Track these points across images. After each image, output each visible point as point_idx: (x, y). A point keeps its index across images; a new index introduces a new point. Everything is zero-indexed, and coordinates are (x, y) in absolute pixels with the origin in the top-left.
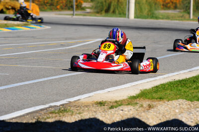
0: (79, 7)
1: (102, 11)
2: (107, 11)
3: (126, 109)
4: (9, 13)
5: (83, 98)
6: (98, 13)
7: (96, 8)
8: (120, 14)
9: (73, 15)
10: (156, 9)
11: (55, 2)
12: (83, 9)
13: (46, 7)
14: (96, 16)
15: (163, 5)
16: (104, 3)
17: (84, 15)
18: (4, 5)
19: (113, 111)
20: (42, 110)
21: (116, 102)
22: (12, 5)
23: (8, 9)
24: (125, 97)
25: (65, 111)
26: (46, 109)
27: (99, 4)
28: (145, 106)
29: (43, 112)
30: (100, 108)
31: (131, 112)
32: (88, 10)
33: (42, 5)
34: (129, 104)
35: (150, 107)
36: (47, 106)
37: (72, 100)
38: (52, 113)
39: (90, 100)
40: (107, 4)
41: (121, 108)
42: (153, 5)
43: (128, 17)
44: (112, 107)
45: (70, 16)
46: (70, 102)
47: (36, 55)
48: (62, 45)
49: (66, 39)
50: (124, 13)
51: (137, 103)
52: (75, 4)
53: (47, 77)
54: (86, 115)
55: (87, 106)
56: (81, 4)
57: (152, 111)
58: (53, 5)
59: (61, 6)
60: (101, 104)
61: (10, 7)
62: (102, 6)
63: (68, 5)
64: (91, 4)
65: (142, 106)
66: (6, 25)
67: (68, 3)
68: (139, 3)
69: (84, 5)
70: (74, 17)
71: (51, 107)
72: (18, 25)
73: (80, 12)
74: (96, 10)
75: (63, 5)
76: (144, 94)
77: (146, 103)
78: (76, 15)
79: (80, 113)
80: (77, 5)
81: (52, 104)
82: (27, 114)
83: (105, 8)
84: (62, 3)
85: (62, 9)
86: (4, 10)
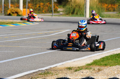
0: (56, 11)
1: (69, 13)
2: (73, 13)
3: (85, 72)
4: (14, 15)
5: (59, 65)
6: (67, 14)
7: (66, 11)
8: (80, 15)
9: (52, 16)
10: (102, 12)
11: (42, 8)
12: (58, 12)
13: (36, 12)
14: (66, 16)
15: (106, 9)
16: (71, 9)
17: (59, 16)
18: (11, 11)
19: (77, 73)
20: (34, 73)
21: (79, 67)
22: (16, 11)
23: (13, 13)
24: (84, 65)
25: (48, 73)
26: (37, 72)
27: (68, 9)
28: (96, 69)
29: (34, 74)
30: (69, 71)
31: (88, 74)
32: (61, 13)
34: (86, 69)
35: (99, 70)
36: (37, 70)
37: (52, 66)
38: (40, 74)
39: (63, 67)
40: (73, 9)
41: (81, 71)
42: (101, 9)
43: (86, 17)
44: (76, 71)
45: (51, 17)
46: (51, 68)
47: (30, 40)
48: (46, 34)
49: (48, 30)
50: (83, 14)
51: (91, 68)
52: (53, 9)
53: (37, 53)
54: (61, 76)
55: (61, 70)
56: (57, 9)
57: (100, 72)
58: (40, 10)
59: (45, 11)
60: (70, 69)
61: (14, 12)
62: (70, 10)
63: (49, 10)
64: (63, 9)
65: (94, 70)
66: (12, 22)
67: (49, 9)
68: (92, 8)
69: (59, 10)
70: (53, 17)
71: (39, 71)
72: (20, 23)
73: (56, 14)
74: (66, 13)
76: (95, 63)
77: (97, 68)
78: (54, 16)
79: (57, 74)
80: (54, 10)
81: (40, 69)
82: (25, 75)
83: (71, 11)
84: (46, 9)
85: (46, 12)
86: (11, 14)
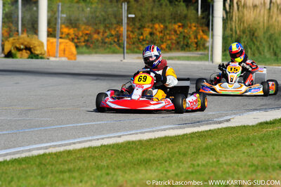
33: (134, 43)
75: (172, 43)
